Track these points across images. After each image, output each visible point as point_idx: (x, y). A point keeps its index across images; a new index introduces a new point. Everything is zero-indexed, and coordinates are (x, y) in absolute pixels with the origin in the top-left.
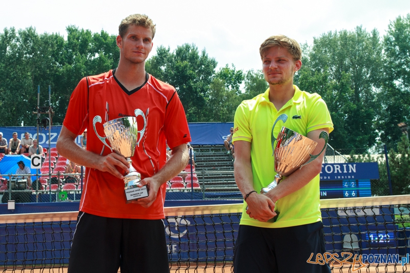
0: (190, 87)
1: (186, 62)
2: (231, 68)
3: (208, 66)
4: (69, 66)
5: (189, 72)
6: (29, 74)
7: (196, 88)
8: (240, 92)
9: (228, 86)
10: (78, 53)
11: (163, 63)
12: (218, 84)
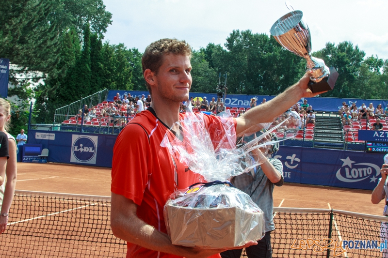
0: (345, 69)
1: (344, 54)
2: (375, 57)
3: (359, 56)
4: (270, 54)
5: (346, 59)
6: (246, 57)
7: (349, 70)
8: (379, 73)
9: (372, 69)
10: (276, 46)
11: (329, 53)
12: (364, 67)
